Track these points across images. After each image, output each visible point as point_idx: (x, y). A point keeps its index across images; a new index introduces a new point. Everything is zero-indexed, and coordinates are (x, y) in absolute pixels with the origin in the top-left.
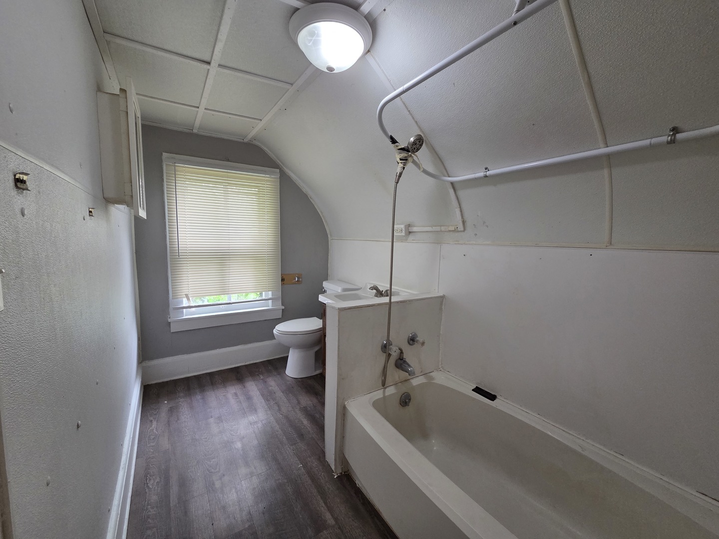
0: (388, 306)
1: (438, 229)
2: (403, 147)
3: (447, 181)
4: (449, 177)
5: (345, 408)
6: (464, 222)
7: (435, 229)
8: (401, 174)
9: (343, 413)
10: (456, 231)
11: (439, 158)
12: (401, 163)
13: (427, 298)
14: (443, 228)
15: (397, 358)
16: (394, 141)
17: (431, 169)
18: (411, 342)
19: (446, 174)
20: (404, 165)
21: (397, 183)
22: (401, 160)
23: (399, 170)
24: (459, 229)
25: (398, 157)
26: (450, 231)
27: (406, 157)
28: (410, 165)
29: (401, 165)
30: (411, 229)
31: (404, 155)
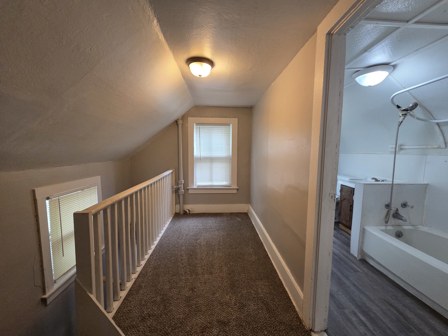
0: (391, 185)
1: (425, 147)
2: (404, 109)
3: (434, 122)
4: (435, 120)
5: (364, 229)
6: (446, 143)
7: (421, 147)
8: (402, 122)
9: (363, 232)
10: (439, 148)
11: (429, 111)
12: (403, 116)
13: (415, 184)
14: (428, 147)
15: (394, 213)
16: (398, 107)
17: (422, 117)
18: (404, 206)
19: (432, 118)
20: (404, 117)
21: (399, 126)
22: (402, 115)
23: (401, 119)
24: (441, 147)
25: (401, 114)
26: (435, 148)
27: (406, 113)
28: (408, 117)
29: (402, 118)
30: (402, 147)
31: (405, 112)
